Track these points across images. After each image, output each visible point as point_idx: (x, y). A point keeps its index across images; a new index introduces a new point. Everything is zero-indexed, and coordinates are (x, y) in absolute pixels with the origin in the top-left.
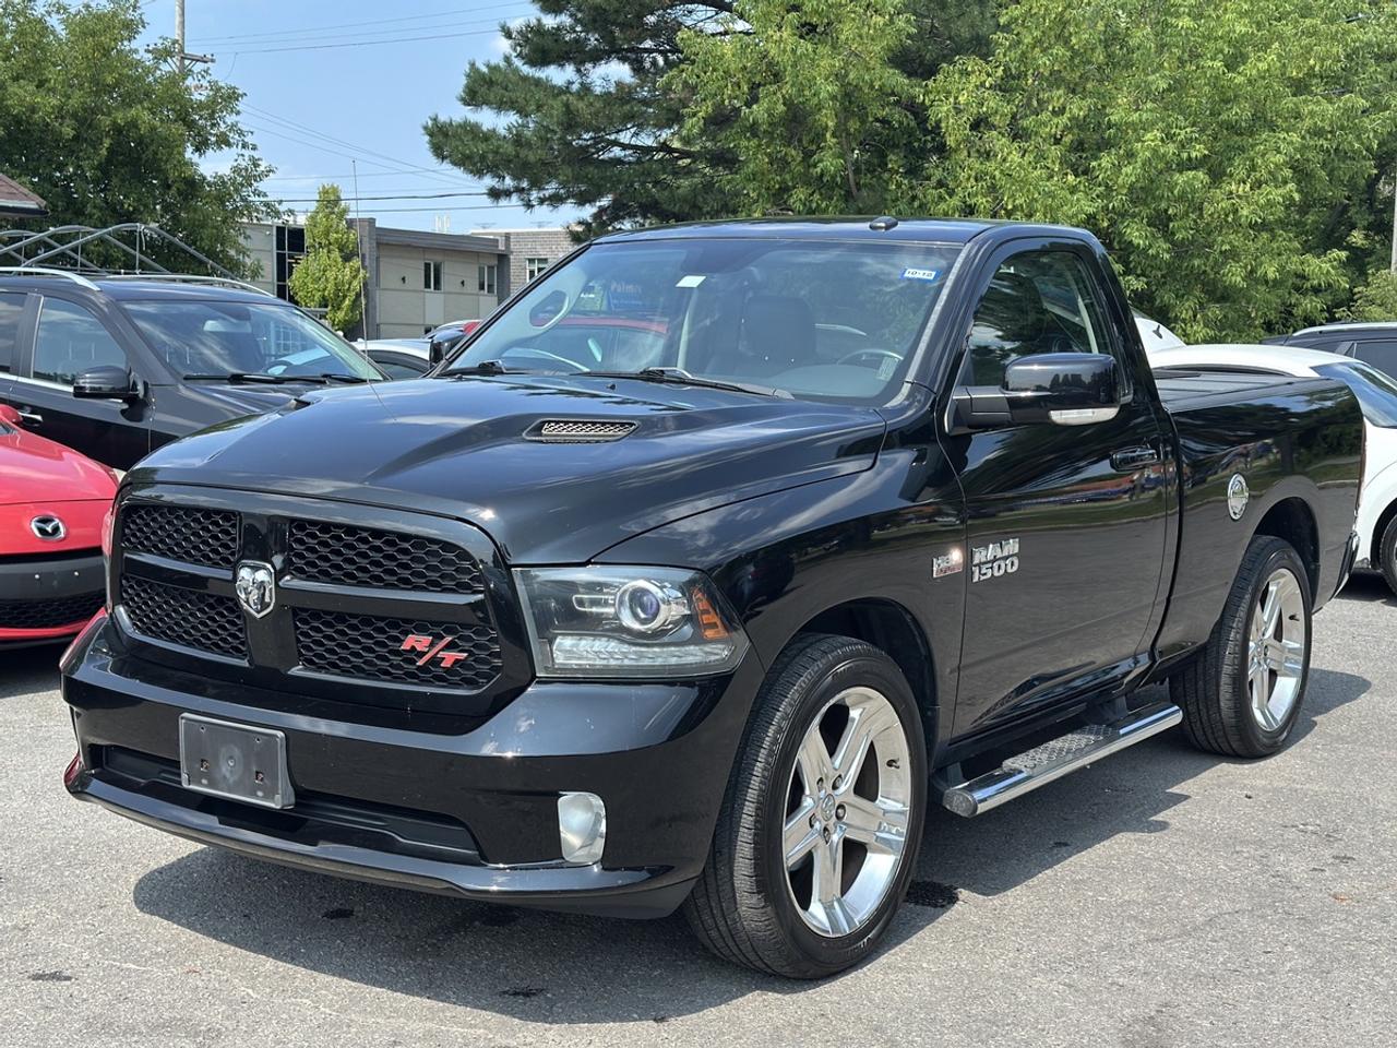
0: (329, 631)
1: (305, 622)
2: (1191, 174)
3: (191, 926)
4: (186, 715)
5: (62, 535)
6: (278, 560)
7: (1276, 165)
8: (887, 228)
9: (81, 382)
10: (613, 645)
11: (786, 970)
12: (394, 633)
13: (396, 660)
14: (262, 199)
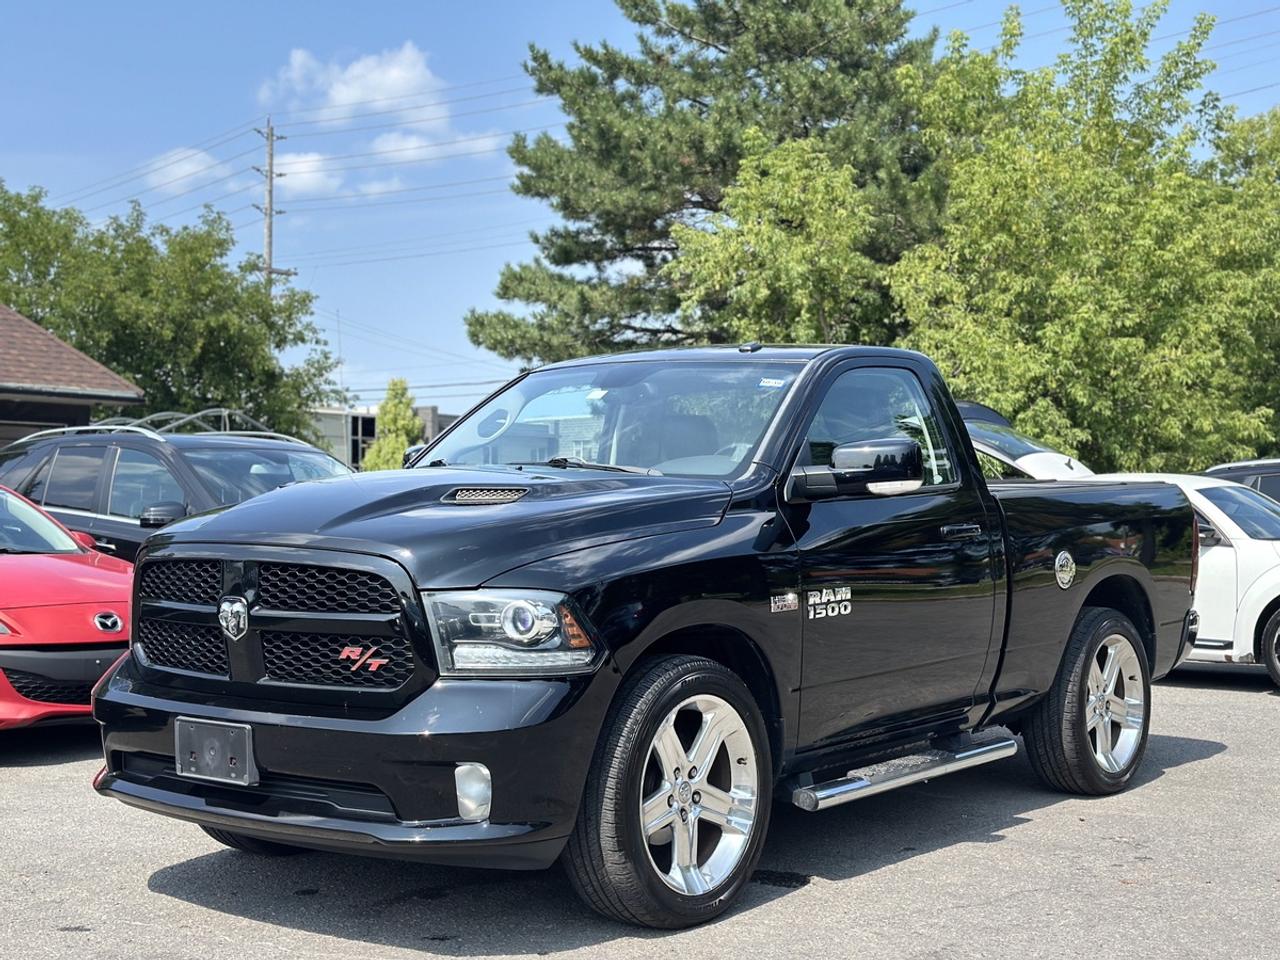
0: (287, 648)
1: (269, 642)
2: (1126, 340)
3: (189, 900)
4: (180, 717)
5: (119, 629)
6: (250, 594)
7: (1205, 333)
8: (753, 350)
9: (146, 515)
10: (500, 652)
11: (647, 919)
12: (335, 646)
13: (336, 667)
14: (332, 387)
